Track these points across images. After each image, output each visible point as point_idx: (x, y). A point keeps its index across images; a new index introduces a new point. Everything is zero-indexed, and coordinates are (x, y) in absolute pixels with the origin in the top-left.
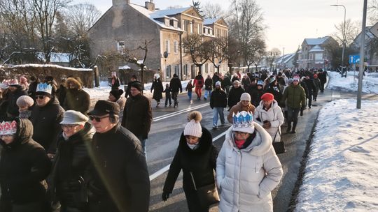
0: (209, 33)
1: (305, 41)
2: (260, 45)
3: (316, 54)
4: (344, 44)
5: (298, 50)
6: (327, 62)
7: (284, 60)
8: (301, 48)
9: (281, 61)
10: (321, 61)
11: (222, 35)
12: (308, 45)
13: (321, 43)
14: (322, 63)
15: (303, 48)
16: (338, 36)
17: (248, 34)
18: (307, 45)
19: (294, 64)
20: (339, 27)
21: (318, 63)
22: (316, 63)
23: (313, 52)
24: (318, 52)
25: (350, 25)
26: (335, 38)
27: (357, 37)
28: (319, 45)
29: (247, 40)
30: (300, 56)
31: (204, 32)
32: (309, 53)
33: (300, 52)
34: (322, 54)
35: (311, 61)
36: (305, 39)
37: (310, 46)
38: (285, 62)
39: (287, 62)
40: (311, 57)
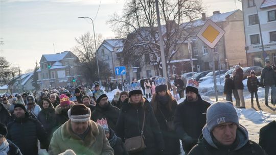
1: (43, 58)
3: (58, 72)
4: (87, 58)
5: (37, 69)
7: (21, 81)
8: (39, 65)
10: (65, 78)
12: (48, 62)
13: (62, 59)
14: (66, 81)
15: (42, 66)
18: (46, 62)
19: (34, 85)
20: (81, 41)
21: (61, 81)
22: (60, 82)
23: (55, 69)
24: (59, 69)
25: (90, 39)
26: (77, 54)
28: (60, 61)
30: (39, 75)
32: (50, 71)
33: (39, 70)
34: (64, 72)
35: (54, 80)
36: (43, 55)
37: (50, 64)
38: (23, 84)
39: (25, 84)
40: (53, 75)
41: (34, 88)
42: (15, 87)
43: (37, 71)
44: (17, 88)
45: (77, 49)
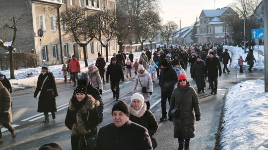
0: (93, 5)
1: (203, 13)
2: (154, 18)
3: (216, 27)
4: (245, 16)
5: (196, 23)
6: (228, 37)
7: (181, 34)
8: (199, 20)
9: (178, 35)
10: (222, 34)
11: (109, 8)
12: (207, 17)
13: (221, 15)
14: (222, 37)
15: (201, 20)
16: (238, 7)
17: (138, 6)
18: (205, 17)
19: (192, 38)
21: (218, 37)
22: (216, 37)
23: (212, 25)
24: (217, 25)
26: (235, 9)
27: (257, 7)
28: (218, 17)
29: (138, 12)
30: (198, 29)
31: (87, 4)
32: (208, 26)
33: (198, 25)
34: (222, 27)
35: (211, 35)
36: (203, 11)
37: (209, 19)
38: (183, 37)
39: (184, 37)
40: (211, 30)
41: (192, 41)
42: (176, 39)
43: (197, 25)
44: (178, 40)
45: (235, 6)
